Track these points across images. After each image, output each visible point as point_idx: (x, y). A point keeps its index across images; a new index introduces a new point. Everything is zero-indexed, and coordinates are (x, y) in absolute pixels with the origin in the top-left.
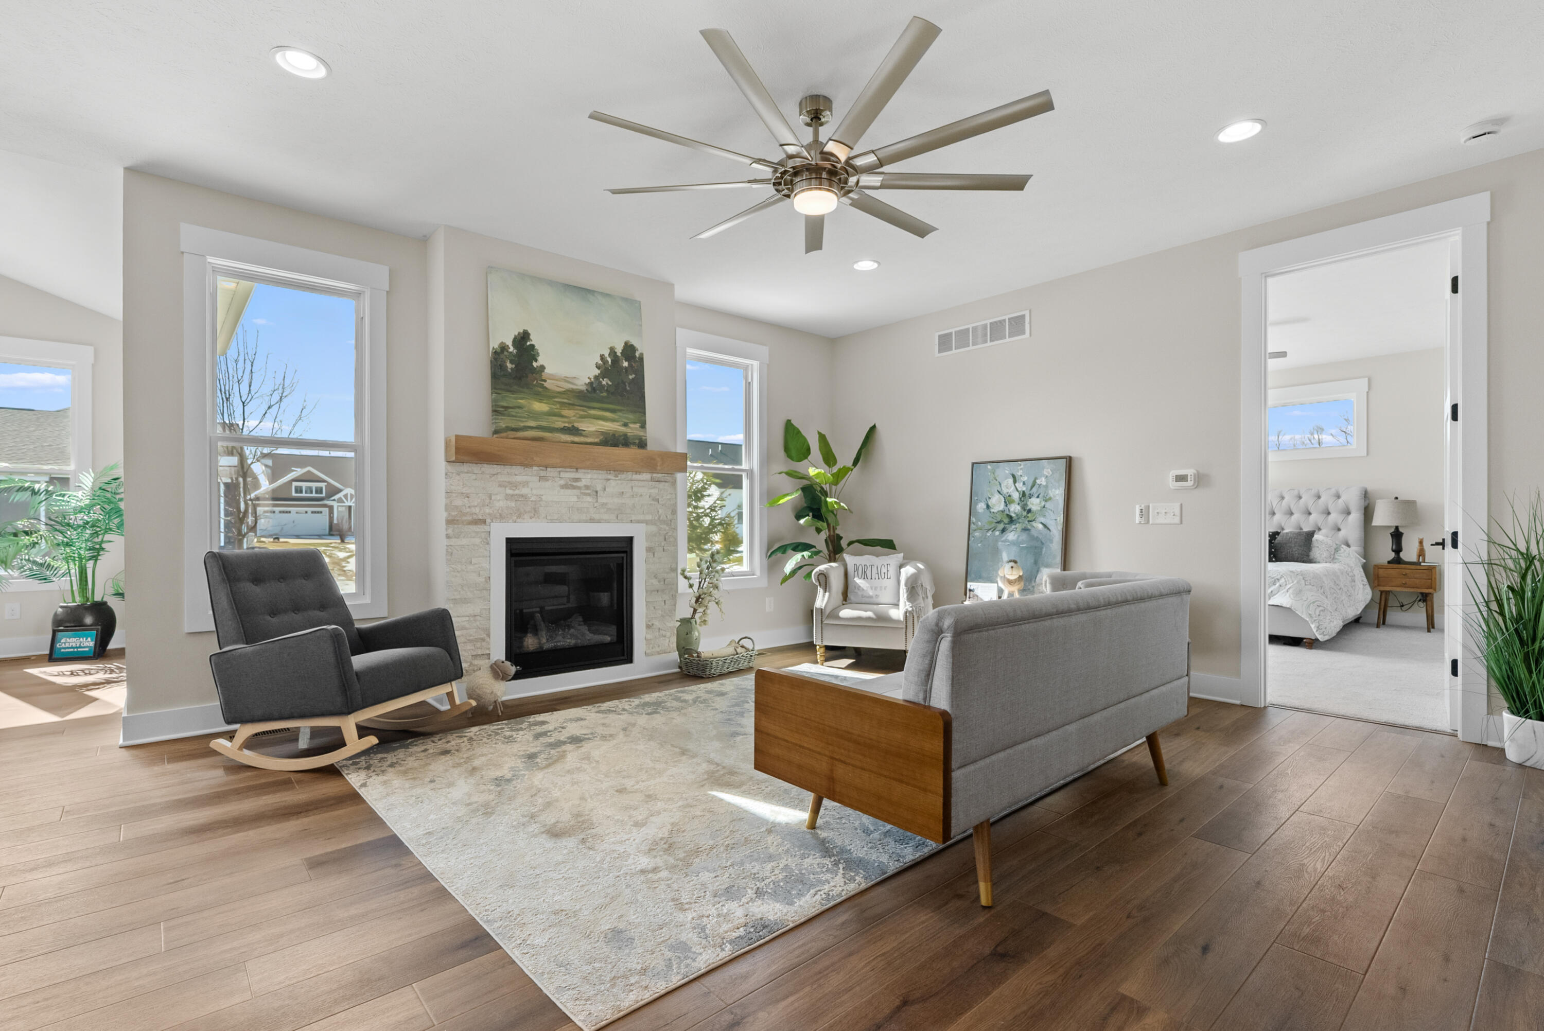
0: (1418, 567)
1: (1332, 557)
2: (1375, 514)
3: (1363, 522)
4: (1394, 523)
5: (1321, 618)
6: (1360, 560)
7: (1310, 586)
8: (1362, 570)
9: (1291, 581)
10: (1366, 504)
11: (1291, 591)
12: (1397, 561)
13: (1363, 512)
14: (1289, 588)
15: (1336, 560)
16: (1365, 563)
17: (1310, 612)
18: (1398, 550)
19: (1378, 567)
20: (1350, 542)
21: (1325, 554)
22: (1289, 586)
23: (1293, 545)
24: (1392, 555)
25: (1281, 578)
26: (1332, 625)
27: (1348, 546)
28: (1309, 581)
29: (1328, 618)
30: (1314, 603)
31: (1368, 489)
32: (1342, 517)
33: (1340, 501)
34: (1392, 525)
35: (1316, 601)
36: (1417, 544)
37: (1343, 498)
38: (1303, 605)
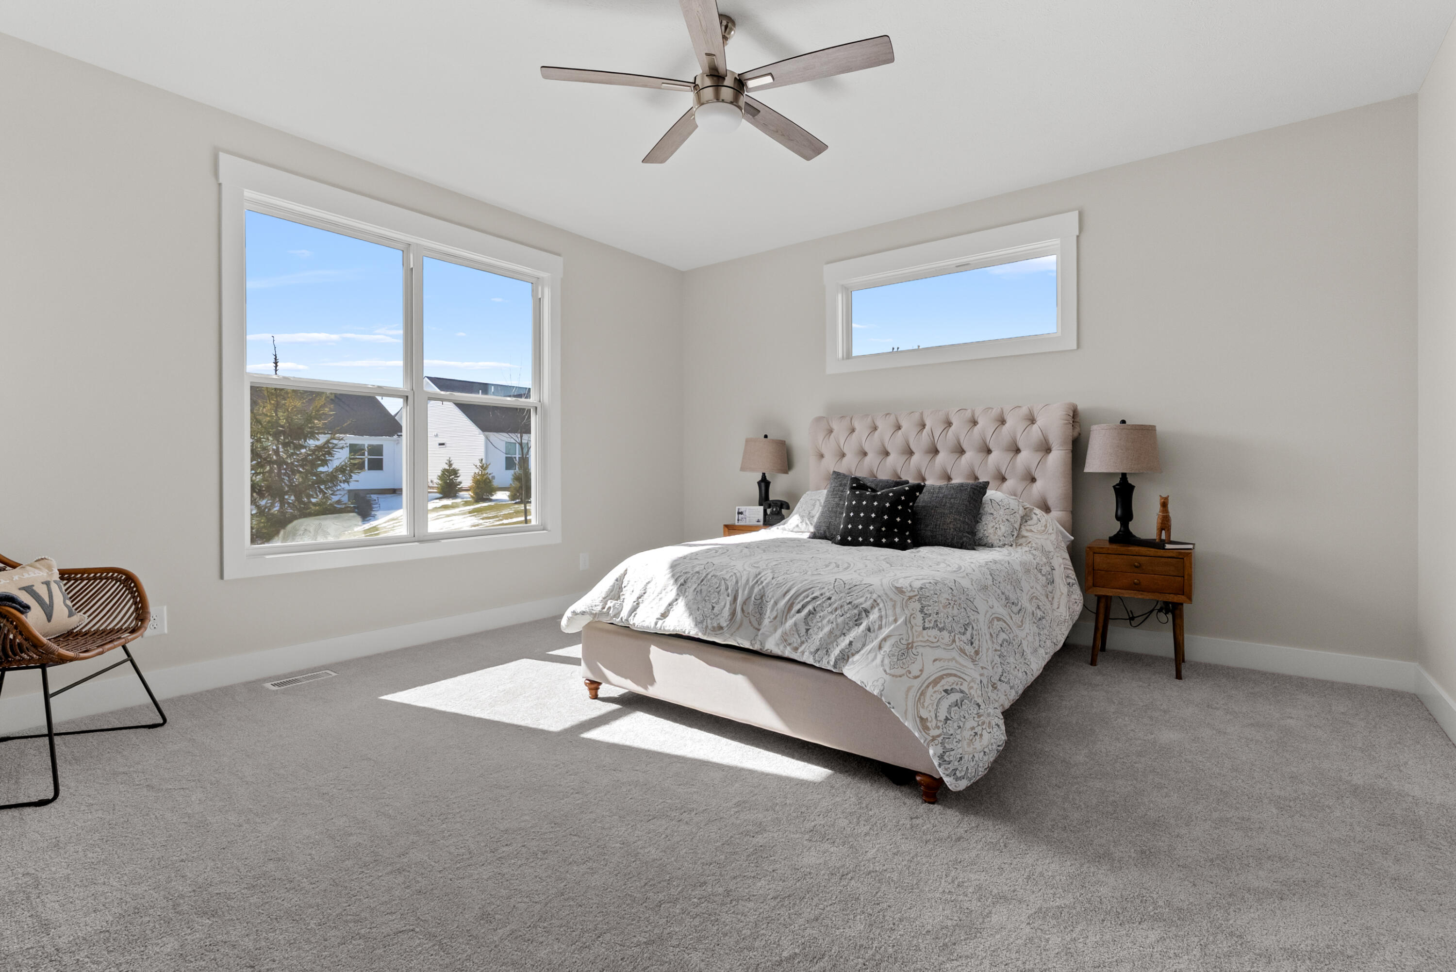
0: (1160, 552)
1: (1015, 534)
2: (1089, 452)
3: (1070, 466)
4: (1118, 468)
5: (952, 728)
6: (1064, 537)
7: (935, 632)
8: (1067, 556)
9: (891, 619)
10: (1076, 434)
11: (887, 647)
12: (1124, 538)
13: (1070, 447)
14: (885, 639)
15: (1024, 539)
16: (1073, 542)
17: (924, 714)
18: (1125, 514)
19: (1093, 551)
20: (1051, 503)
21: (1004, 529)
22: (885, 632)
23: (947, 512)
24: (1116, 527)
25: (872, 607)
26: (978, 745)
27: (1047, 509)
28: (934, 617)
29: (971, 723)
30: (936, 682)
31: (1079, 408)
32: (1038, 456)
33: (1035, 426)
34: (1118, 471)
35: (941, 678)
36: (1157, 508)
37: (1040, 422)
38: (909, 689)
